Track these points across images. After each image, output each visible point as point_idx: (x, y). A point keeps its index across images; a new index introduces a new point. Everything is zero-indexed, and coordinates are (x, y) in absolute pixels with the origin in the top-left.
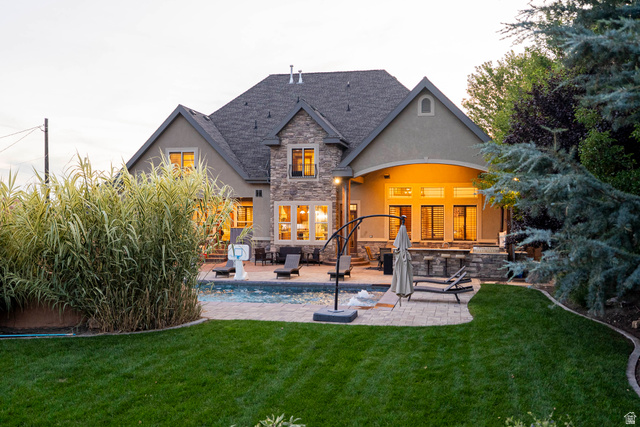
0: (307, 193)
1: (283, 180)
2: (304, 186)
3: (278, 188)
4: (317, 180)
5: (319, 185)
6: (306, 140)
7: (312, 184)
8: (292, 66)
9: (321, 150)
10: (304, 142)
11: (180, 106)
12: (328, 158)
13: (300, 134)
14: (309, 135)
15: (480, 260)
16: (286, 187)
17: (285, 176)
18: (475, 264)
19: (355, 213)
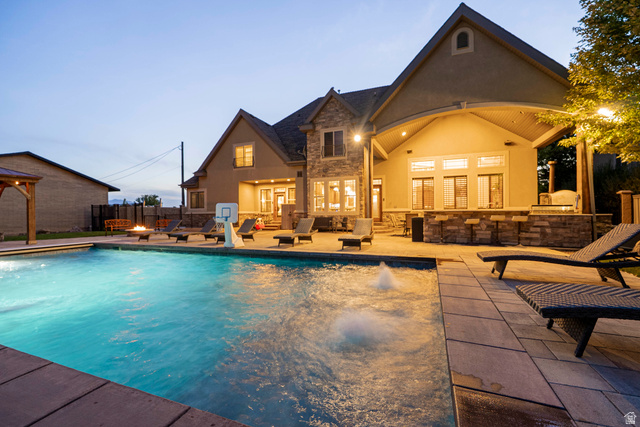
0: (337, 170)
1: (317, 160)
2: (335, 164)
3: (313, 167)
5: (348, 162)
6: (335, 125)
7: (342, 161)
10: (335, 126)
11: (241, 110)
13: (331, 119)
14: (338, 120)
15: (546, 224)
16: (319, 166)
17: (318, 157)
18: (539, 229)
19: (380, 186)
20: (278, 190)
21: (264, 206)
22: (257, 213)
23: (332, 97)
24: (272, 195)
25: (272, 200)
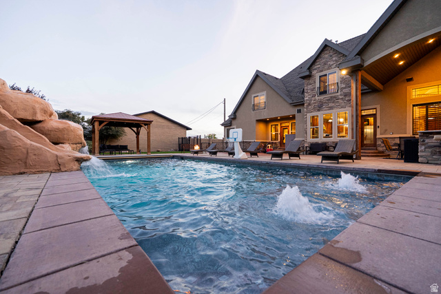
0: (331, 105)
1: (313, 99)
2: (328, 100)
3: (309, 104)
4: (339, 94)
5: (340, 97)
7: (334, 97)
10: (328, 69)
11: (257, 71)
13: (325, 64)
14: (332, 63)
16: (315, 103)
17: (314, 96)
19: (374, 116)
20: (283, 125)
21: (274, 137)
22: (268, 141)
23: (326, 46)
24: (279, 128)
25: (279, 132)
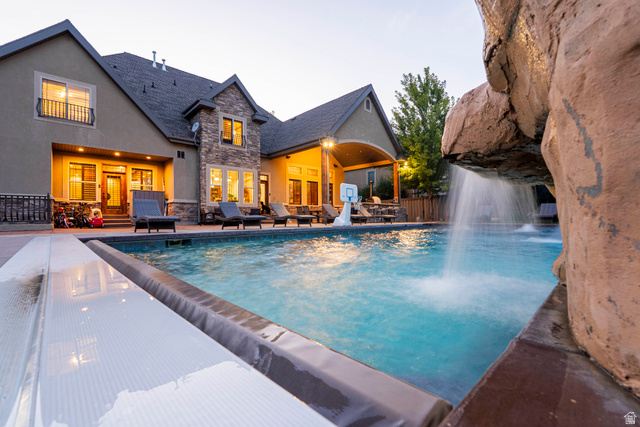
0: (237, 160)
1: (215, 144)
2: (235, 153)
3: (210, 151)
4: (246, 150)
5: (248, 155)
6: (236, 113)
7: (241, 152)
8: (154, 52)
9: (248, 125)
11: (67, 21)
12: (254, 133)
13: (231, 105)
14: (238, 109)
16: (217, 151)
17: (216, 141)
19: (266, 182)
20: (110, 168)
24: (98, 174)
25: (98, 182)
